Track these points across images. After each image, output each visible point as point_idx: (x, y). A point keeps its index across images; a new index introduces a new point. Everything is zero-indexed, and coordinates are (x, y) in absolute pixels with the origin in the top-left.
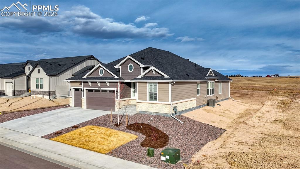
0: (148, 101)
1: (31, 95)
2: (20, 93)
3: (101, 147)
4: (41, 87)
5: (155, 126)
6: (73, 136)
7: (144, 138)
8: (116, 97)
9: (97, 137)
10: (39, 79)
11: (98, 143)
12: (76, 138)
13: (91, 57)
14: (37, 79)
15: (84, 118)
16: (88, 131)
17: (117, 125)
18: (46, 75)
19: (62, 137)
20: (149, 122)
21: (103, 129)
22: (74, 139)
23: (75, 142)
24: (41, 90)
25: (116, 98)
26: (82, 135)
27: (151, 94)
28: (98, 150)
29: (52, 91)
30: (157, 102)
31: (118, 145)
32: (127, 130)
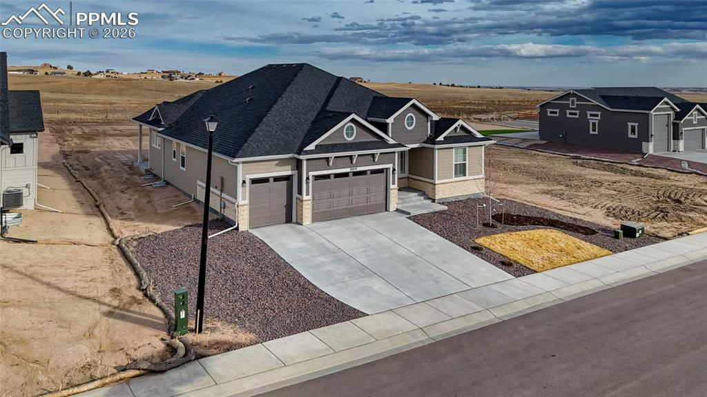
0: (454, 179)
8: (391, 181)
25: (391, 184)
30: (467, 177)
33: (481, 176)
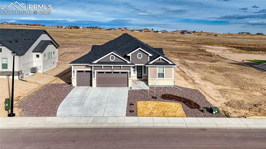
0: (157, 79)
10: (1, 59)
25: (129, 78)
27: (159, 74)
29: (20, 71)
30: (165, 79)
32: (166, 100)
33: (173, 79)
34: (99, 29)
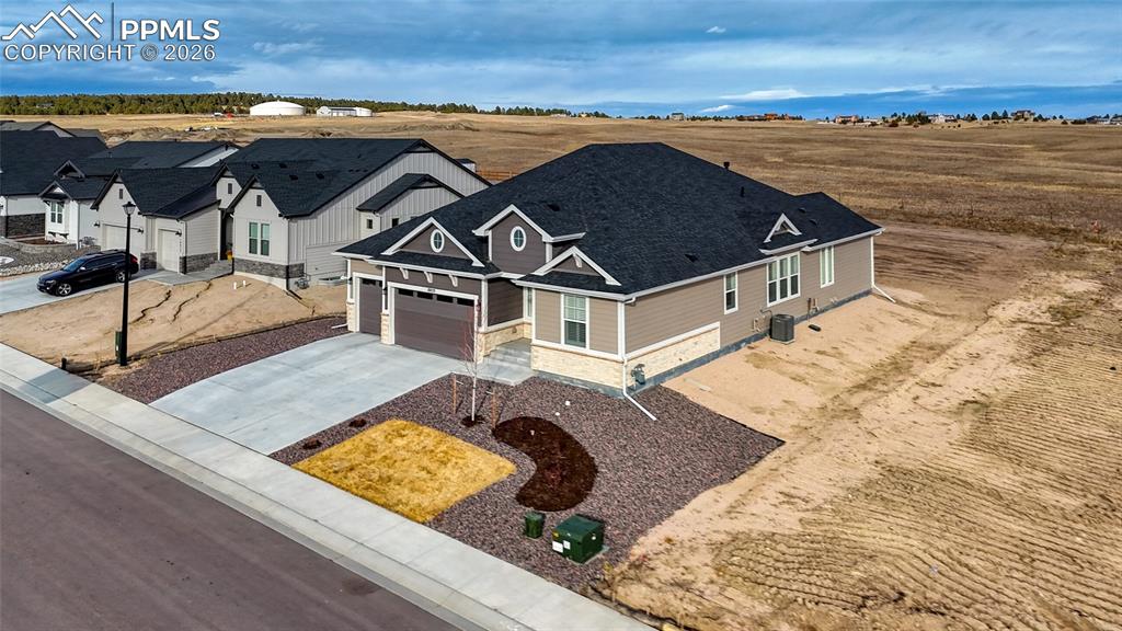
0: (563, 346)
1: (232, 273)
2: (201, 264)
3: (416, 501)
4: (265, 252)
5: (571, 432)
6: (351, 456)
7: (532, 473)
8: (476, 319)
9: (410, 466)
10: (259, 225)
11: (410, 486)
12: (357, 465)
13: (420, 146)
14: (252, 225)
15: (384, 388)
16: (390, 442)
17: (468, 422)
18: (280, 216)
19: (323, 460)
20: (558, 414)
21: (429, 437)
22: (352, 469)
23: (353, 479)
24: (264, 259)
25: (475, 325)
26: (372, 454)
27: (571, 326)
28: (406, 510)
29: (296, 266)
30: (587, 351)
31: (460, 497)
32: (493, 442)
34: (1035, 120)
